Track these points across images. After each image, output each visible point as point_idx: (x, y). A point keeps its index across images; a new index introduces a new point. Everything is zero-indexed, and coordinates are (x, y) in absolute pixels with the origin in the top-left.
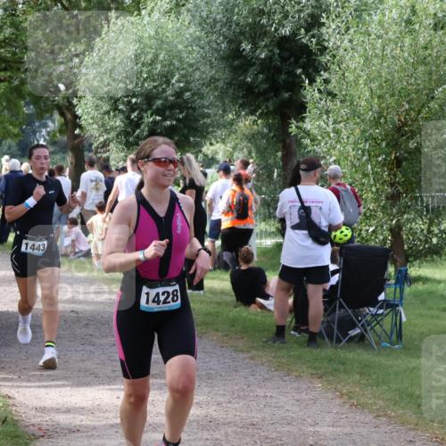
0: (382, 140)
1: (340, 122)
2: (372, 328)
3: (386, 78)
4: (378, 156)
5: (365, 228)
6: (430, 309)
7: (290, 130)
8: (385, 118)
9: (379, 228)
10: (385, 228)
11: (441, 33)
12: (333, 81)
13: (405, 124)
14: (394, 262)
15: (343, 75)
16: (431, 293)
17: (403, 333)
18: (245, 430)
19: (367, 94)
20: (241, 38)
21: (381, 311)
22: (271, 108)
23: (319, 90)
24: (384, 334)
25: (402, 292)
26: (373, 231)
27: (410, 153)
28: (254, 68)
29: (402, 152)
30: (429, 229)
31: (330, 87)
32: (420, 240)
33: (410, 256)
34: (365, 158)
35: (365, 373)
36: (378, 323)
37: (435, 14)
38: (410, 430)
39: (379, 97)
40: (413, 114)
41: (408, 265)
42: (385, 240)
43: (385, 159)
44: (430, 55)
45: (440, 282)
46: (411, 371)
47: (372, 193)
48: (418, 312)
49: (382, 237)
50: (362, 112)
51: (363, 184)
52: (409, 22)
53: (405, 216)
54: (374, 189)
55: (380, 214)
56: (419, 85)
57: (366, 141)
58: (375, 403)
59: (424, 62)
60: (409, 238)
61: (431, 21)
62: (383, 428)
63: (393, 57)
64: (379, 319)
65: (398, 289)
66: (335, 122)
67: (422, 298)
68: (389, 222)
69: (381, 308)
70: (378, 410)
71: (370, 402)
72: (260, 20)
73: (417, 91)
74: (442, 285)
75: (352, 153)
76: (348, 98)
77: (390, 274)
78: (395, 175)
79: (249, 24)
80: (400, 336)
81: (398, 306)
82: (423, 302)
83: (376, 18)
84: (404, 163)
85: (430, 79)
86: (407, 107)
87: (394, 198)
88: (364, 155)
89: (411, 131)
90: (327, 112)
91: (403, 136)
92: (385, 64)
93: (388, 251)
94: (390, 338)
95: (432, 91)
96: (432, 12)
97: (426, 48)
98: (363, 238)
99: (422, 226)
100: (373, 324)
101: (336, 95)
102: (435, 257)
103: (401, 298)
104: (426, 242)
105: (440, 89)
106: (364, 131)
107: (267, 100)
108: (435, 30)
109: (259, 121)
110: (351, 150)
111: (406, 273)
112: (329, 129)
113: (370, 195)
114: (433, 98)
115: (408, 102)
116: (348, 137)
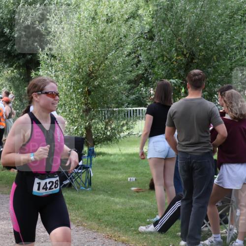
0: (81, 81)
1: (58, 71)
2: (76, 180)
3: (82, 48)
4: (78, 90)
5: (72, 127)
6: (106, 169)
7: (32, 75)
8: (82, 69)
9: (79, 127)
10: (82, 127)
11: (110, 24)
12: (54, 49)
13: (92, 72)
14: (88, 145)
15: (60, 46)
16: (107, 161)
17: (92, 182)
18: (7, 236)
19: (72, 57)
20: (4, 26)
21: (80, 171)
22: (21, 64)
23: (47, 54)
24: (82, 183)
25: (91, 160)
26: (76, 129)
27: (95, 88)
28: (12, 42)
29: (91, 87)
30: (105, 127)
31: (53, 52)
32: (101, 133)
33: (96, 141)
34: (71, 90)
35: (71, 204)
36: (79, 177)
37: (107, 15)
38: (94, 232)
39: (79, 58)
40: (96, 67)
41: (95, 146)
42: (82, 133)
43: (82, 91)
44: (105, 36)
45: (111, 155)
46: (96, 202)
47: (76, 108)
48: (100, 171)
49: (81, 132)
50: (70, 66)
51: (71, 104)
52: (93, 18)
53: (93, 121)
54: (76, 107)
55: (80, 120)
56: (99, 52)
57: (72, 81)
58: (76, 219)
59: (102, 39)
60: (95, 133)
61: (105, 18)
62: (81, 232)
63: (86, 37)
64: (79, 175)
65: (89, 159)
66: (56, 71)
67: (102, 164)
68: (85, 124)
69: (80, 169)
70: (78, 222)
71: (74, 218)
72: (14, 16)
73: (99, 55)
74: (112, 156)
75: (65, 88)
76: (62, 58)
77: (85, 151)
78: (88, 99)
79: (8, 19)
80: (90, 184)
81: (89, 168)
82: (102, 166)
83: (76, 16)
84: (92, 93)
85: (105, 49)
86: (93, 63)
87: (87, 111)
88: (71, 89)
89: (96, 76)
90: (52, 66)
91: (91, 78)
92: (82, 41)
93: (83, 139)
94: (85, 185)
95: (106, 55)
96: (106, 13)
97: (102, 32)
98: (71, 133)
99: (102, 126)
100: (76, 178)
101: (56, 57)
102: (109, 142)
103: (91, 164)
104: (104, 134)
105: (111, 54)
106: (71, 76)
107: (19, 59)
108: (107, 23)
109: (15, 71)
110: (64, 86)
111: (93, 151)
112: (53, 75)
113: (74, 110)
114: (107, 58)
115: (94, 61)
116: (62, 79)
